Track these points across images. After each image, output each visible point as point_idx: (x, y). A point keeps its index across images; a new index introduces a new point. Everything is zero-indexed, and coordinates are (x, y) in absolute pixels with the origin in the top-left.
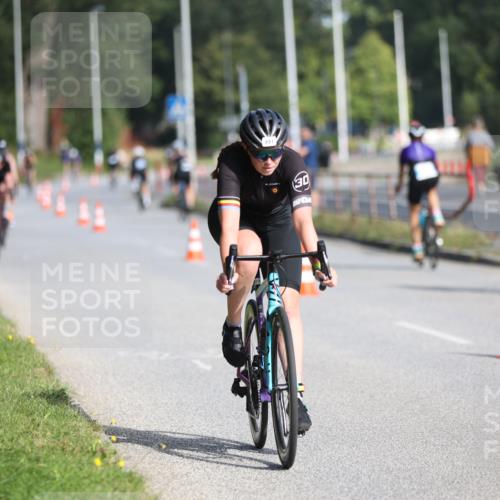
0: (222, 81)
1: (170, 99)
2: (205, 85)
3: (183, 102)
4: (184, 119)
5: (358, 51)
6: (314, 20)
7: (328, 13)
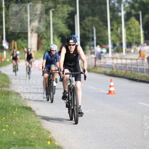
6: (116, 13)
7: (120, 11)
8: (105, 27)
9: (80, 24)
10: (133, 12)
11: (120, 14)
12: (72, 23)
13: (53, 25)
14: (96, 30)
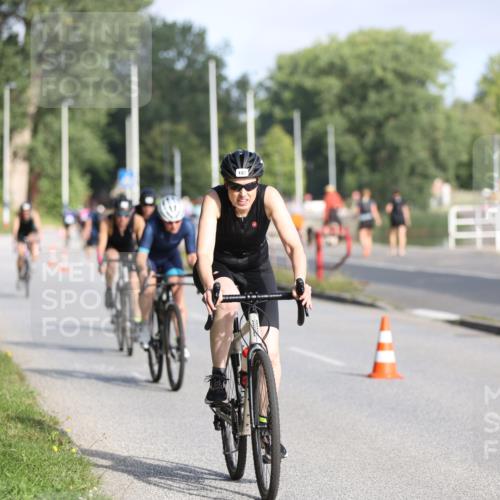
0: (162, 160)
1: (121, 172)
2: (148, 162)
3: (132, 175)
4: (131, 188)
5: (266, 140)
6: (233, 115)
7: (244, 110)
8: (203, 150)
9: (142, 142)
10: (278, 112)
11: (242, 118)
12: (117, 137)
13: (71, 141)
14: (182, 157)
